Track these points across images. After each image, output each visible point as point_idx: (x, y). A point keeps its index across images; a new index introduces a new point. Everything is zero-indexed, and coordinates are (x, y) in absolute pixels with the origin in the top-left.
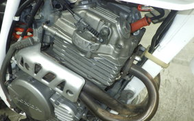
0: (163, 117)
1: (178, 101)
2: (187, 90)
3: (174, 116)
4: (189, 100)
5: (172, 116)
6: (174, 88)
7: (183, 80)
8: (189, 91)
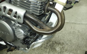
0: (74, 47)
1: (80, 39)
2: (83, 34)
3: (79, 46)
4: (85, 38)
5: (78, 46)
6: (77, 34)
7: (81, 30)
8: (84, 35)
